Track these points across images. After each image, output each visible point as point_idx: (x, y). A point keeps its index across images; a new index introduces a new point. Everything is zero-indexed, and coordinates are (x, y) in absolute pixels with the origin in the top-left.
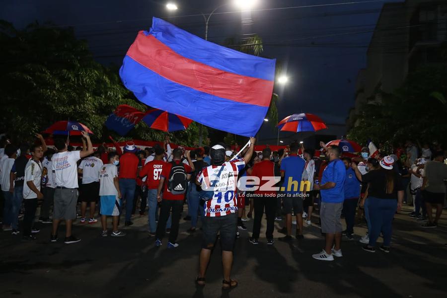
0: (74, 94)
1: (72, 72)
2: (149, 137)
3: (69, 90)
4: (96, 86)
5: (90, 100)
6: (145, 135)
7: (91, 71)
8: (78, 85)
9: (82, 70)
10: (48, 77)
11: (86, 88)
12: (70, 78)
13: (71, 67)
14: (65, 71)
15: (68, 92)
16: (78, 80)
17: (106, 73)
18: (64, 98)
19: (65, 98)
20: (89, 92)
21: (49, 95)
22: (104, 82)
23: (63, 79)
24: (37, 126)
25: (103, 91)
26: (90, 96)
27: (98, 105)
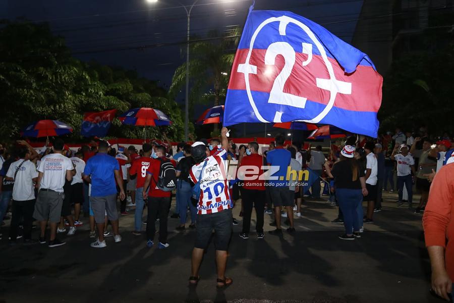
0: (52, 93)
1: (49, 70)
2: (134, 135)
3: (47, 89)
4: (75, 84)
5: (70, 99)
6: (130, 133)
7: (69, 68)
8: (57, 82)
9: (60, 67)
10: (23, 76)
11: (65, 86)
12: (48, 76)
13: (48, 65)
14: (41, 68)
15: (46, 91)
16: (56, 78)
17: (85, 69)
18: (42, 98)
19: (44, 98)
20: (68, 90)
21: (27, 95)
22: (84, 79)
23: (40, 78)
24: (16, 128)
25: (82, 88)
26: (70, 94)
27: (78, 104)
